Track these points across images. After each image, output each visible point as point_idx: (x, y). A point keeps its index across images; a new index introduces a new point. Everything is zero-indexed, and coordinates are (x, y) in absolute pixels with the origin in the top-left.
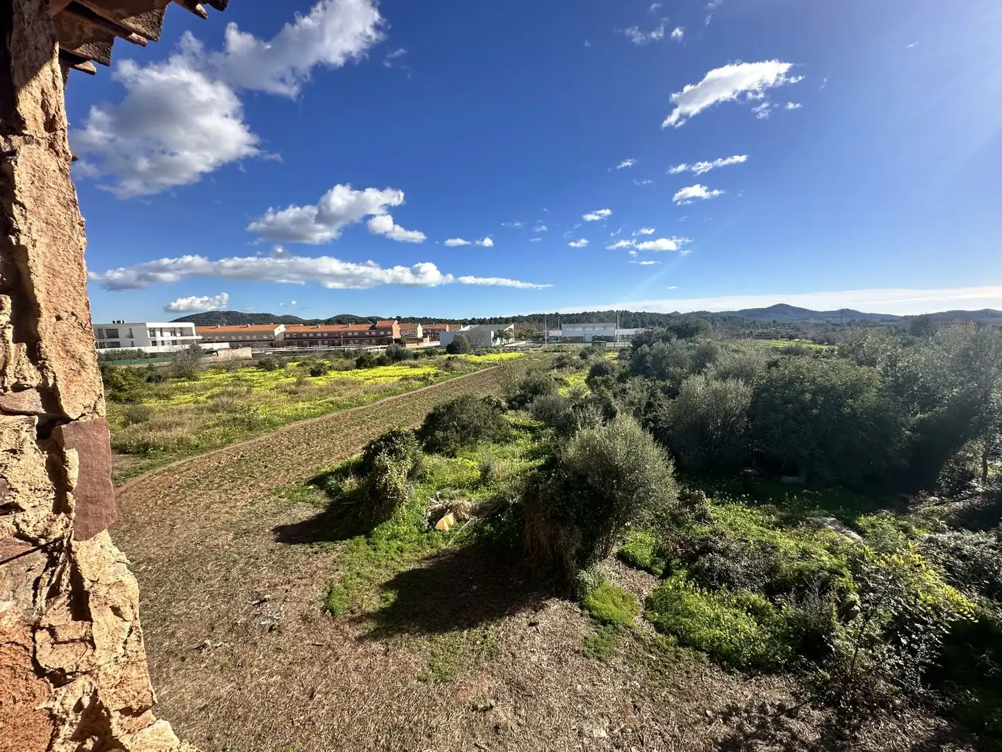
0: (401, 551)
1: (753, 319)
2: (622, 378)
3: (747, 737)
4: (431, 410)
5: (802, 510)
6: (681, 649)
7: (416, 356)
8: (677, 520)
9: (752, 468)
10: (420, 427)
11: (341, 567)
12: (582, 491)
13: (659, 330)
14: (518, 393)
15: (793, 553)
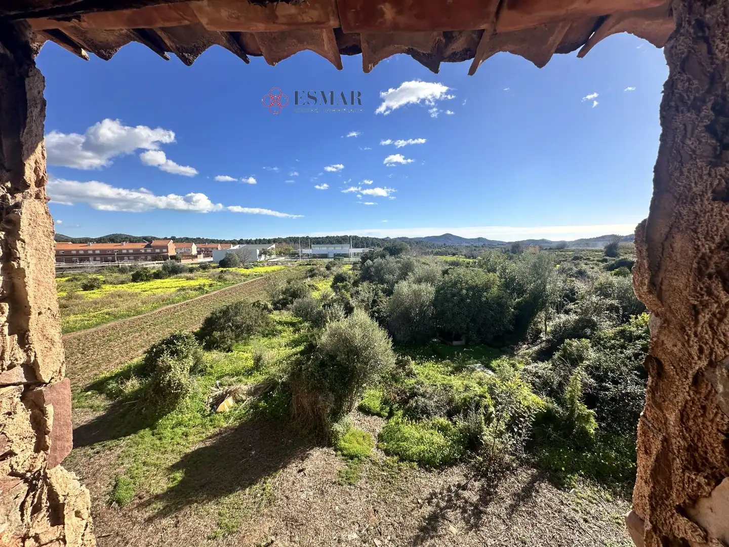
0: (186, 436)
1: (432, 243)
2: (355, 284)
3: (441, 509)
4: (208, 314)
5: (464, 361)
6: (401, 464)
7: (191, 270)
8: (395, 378)
9: (437, 338)
10: (198, 329)
11: (126, 461)
12: (333, 366)
13: (378, 250)
14: (281, 297)
15: (462, 389)
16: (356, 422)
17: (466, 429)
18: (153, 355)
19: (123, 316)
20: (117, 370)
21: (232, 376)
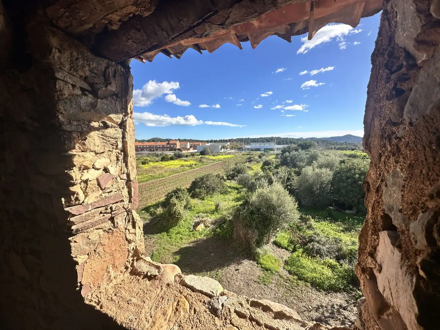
0: (182, 239)
1: (336, 141)
2: (276, 167)
3: (326, 317)
4: (194, 180)
5: (353, 225)
6: (299, 281)
7: (187, 156)
8: (299, 228)
9: (333, 207)
10: (189, 187)
11: (157, 245)
12: (258, 215)
13: (294, 146)
14: (231, 173)
15: (349, 243)
16: (271, 250)
17: (350, 271)
18: (169, 197)
19: (157, 178)
20: (154, 203)
21: (204, 213)
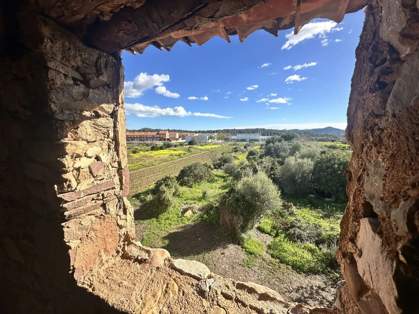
0: (170, 225)
1: (317, 133)
2: (261, 157)
3: (305, 298)
4: (182, 168)
5: (332, 212)
6: (281, 264)
7: (176, 146)
8: (281, 215)
9: (313, 195)
10: (178, 175)
11: (146, 230)
12: (243, 202)
13: (277, 137)
14: (218, 162)
15: (328, 229)
16: (255, 235)
17: (328, 254)
18: (158, 184)
19: (147, 166)
20: (144, 190)
21: (192, 200)
